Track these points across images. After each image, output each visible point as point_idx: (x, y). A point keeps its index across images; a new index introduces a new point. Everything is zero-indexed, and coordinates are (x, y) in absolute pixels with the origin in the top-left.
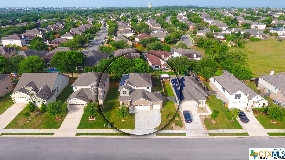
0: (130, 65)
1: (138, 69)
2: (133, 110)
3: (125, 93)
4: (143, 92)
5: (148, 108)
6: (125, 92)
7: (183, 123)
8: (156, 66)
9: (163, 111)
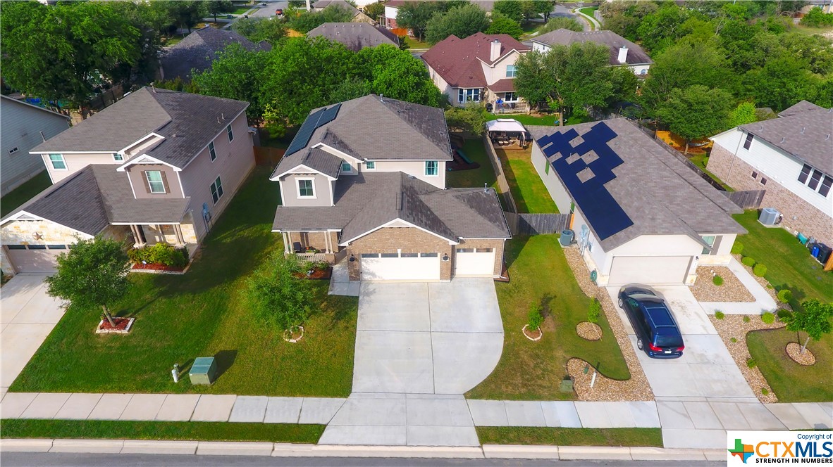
0: (348, 69)
1: (387, 88)
2: (352, 278)
3: (310, 193)
4: (403, 186)
5: (427, 269)
6: (309, 183)
7: (626, 357)
8: (465, 92)
9: (510, 285)
